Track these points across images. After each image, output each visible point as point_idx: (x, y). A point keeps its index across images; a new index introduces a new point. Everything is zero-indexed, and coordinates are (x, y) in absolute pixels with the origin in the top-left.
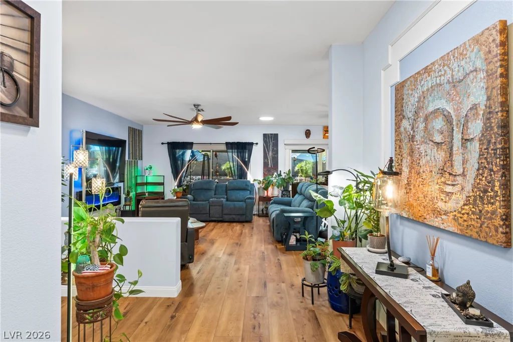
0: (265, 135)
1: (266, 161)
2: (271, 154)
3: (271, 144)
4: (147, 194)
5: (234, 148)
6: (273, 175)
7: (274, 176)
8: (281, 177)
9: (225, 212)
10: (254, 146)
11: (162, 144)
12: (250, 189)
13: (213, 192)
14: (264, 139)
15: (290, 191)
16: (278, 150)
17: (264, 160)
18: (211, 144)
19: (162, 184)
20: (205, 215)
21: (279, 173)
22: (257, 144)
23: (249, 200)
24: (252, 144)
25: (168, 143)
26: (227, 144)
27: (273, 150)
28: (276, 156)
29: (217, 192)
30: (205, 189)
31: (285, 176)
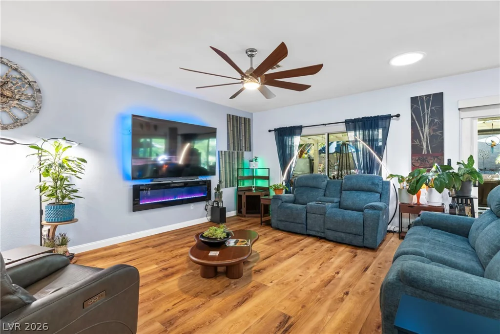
0: (414, 100)
1: (417, 142)
2: (426, 130)
3: (428, 112)
4: (253, 189)
5: (357, 128)
6: (432, 167)
7: (434, 169)
8: (451, 171)
9: (329, 225)
10: (391, 121)
11: (270, 131)
12: (380, 190)
13: (321, 192)
14: (412, 107)
15: (471, 200)
16: (442, 122)
17: (412, 142)
18: (325, 125)
19: (267, 178)
20: (300, 225)
21: (446, 163)
22: (398, 116)
23: (371, 212)
24: (389, 117)
25: (275, 130)
26: (347, 122)
27: (431, 123)
28: (438, 133)
29: (327, 192)
30: (311, 187)
31: (459, 169)
